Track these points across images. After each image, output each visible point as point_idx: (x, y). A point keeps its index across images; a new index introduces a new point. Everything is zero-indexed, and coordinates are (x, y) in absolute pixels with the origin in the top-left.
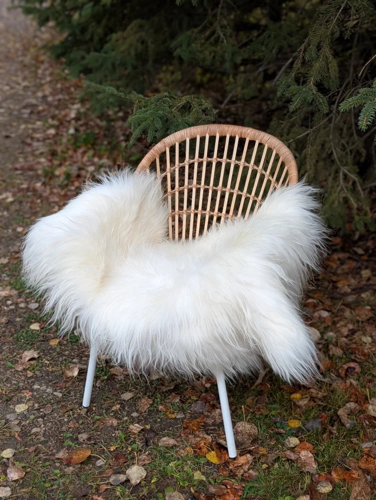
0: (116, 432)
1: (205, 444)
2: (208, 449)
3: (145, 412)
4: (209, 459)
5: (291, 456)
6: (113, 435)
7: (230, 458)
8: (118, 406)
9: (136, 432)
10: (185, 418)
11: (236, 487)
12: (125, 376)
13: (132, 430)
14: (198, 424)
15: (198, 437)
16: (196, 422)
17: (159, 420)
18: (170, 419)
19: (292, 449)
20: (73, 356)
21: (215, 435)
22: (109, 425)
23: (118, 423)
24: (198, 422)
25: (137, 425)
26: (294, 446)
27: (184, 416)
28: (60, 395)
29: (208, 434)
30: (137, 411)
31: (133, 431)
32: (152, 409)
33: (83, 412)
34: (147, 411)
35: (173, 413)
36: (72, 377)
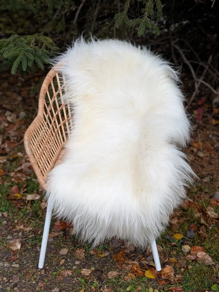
0: (74, 279)
1: (137, 267)
2: (141, 270)
3: (83, 258)
4: (148, 277)
5: (191, 258)
6: (74, 282)
7: (158, 272)
8: (63, 261)
9: (88, 275)
10: (111, 254)
11: (179, 290)
12: (53, 238)
13: (84, 274)
14: (122, 256)
15: (129, 264)
16: (120, 255)
17: (96, 261)
18: (103, 258)
19: (189, 253)
20: (5, 234)
21: (137, 259)
22: (66, 276)
23: (72, 272)
24: (121, 254)
25: (84, 269)
26: (188, 251)
27: (109, 253)
28: (18, 266)
29: (134, 260)
30: (78, 260)
31: (86, 274)
32: (86, 255)
33: (43, 272)
34: (84, 258)
35: (102, 253)
36: (17, 250)
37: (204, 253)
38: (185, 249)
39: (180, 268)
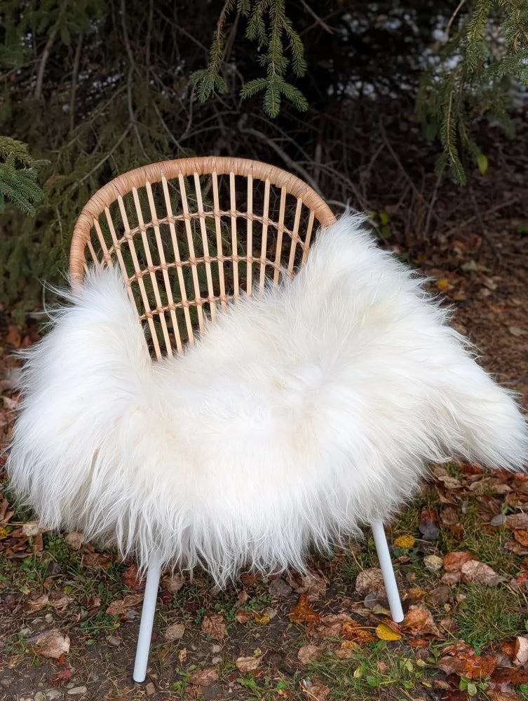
0: (230, 685)
1: (352, 625)
2: (363, 629)
3: (225, 637)
4: (385, 639)
5: (452, 579)
6: (230, 691)
7: (399, 623)
8: (184, 652)
9: (255, 668)
10: (280, 612)
11: (462, 648)
12: (134, 608)
13: (246, 668)
14: (308, 609)
15: (333, 623)
16: (302, 609)
17: (258, 635)
18: (268, 624)
19: (442, 570)
21: (343, 609)
22: (207, 683)
23: (217, 672)
24: (303, 606)
25: (240, 659)
26: (440, 567)
27: (276, 611)
28: (83, 690)
29: (336, 613)
30: (216, 642)
31: (249, 668)
32: (230, 627)
33: (150, 688)
34: (227, 634)
35: (262, 615)
36: (64, 655)
37: (476, 563)
38: (432, 563)
39: (441, 606)
